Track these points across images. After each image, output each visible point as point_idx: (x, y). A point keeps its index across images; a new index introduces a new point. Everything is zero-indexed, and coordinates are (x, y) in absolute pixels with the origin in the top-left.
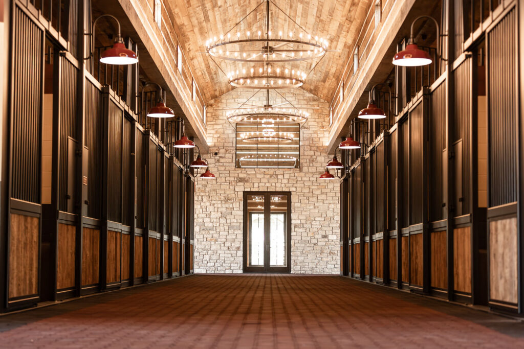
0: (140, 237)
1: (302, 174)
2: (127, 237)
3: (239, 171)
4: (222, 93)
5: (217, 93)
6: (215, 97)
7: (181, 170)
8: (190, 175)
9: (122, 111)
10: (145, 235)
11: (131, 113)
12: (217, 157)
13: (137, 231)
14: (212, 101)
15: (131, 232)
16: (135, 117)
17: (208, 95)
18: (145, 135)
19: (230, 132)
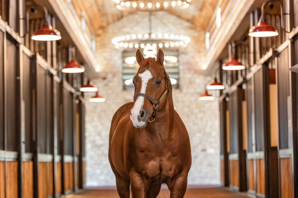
0: (29, 162)
1: (182, 95)
2: (12, 164)
3: (125, 93)
4: (108, 24)
5: (104, 24)
6: (102, 28)
7: (72, 94)
8: (81, 98)
9: (3, 33)
10: (34, 159)
11: (14, 35)
12: (106, 81)
13: (25, 156)
14: (100, 32)
15: (18, 159)
16: (20, 40)
17: (96, 25)
18: (33, 60)
19: (117, 59)
